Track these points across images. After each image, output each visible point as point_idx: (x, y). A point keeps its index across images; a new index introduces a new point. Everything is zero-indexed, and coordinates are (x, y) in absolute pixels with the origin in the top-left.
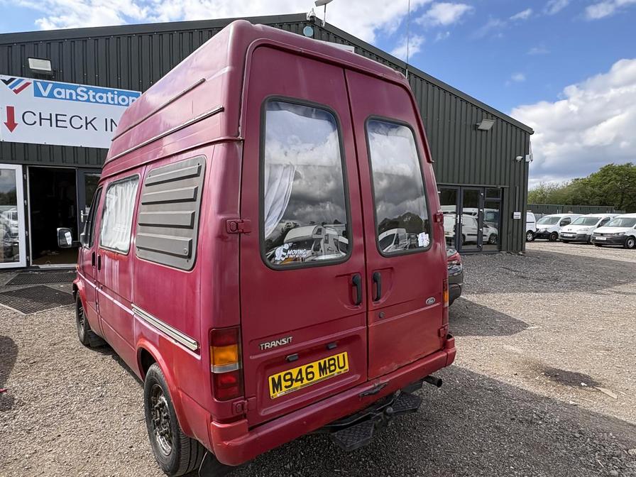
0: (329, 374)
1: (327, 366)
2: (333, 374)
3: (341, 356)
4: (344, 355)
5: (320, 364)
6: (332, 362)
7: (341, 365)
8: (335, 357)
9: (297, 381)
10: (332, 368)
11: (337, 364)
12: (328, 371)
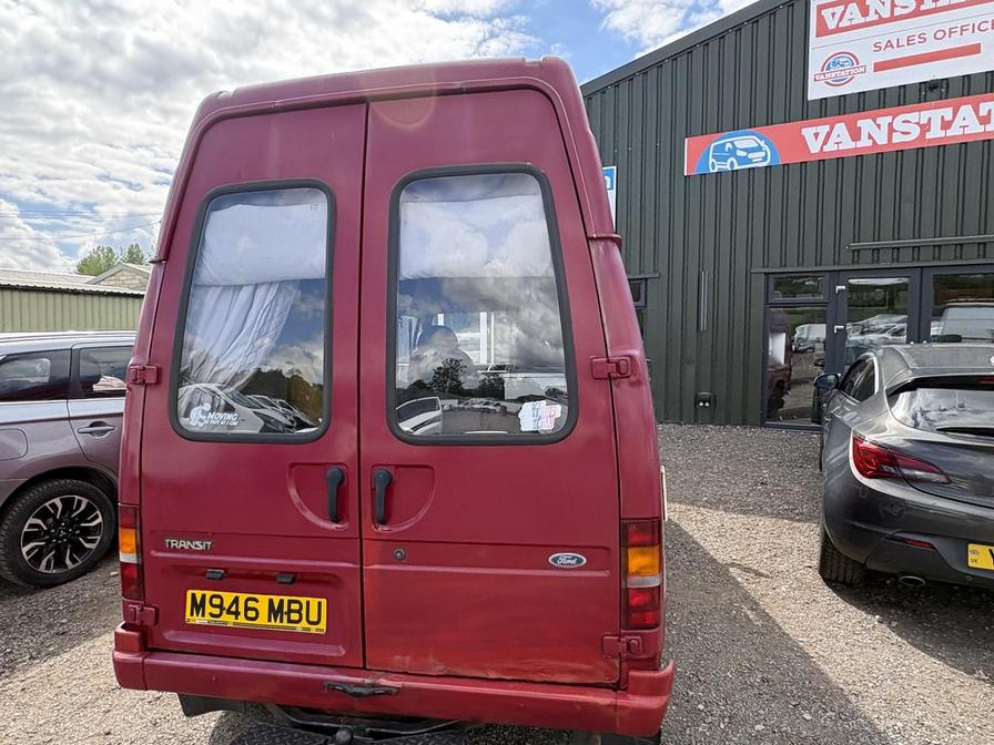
0: (285, 623)
1: (285, 609)
2: (294, 628)
3: (314, 602)
4: (320, 603)
5: (271, 601)
6: (295, 606)
7: (313, 618)
8: (303, 600)
9: (229, 612)
10: (295, 616)
11: (304, 612)
12: (285, 617)
